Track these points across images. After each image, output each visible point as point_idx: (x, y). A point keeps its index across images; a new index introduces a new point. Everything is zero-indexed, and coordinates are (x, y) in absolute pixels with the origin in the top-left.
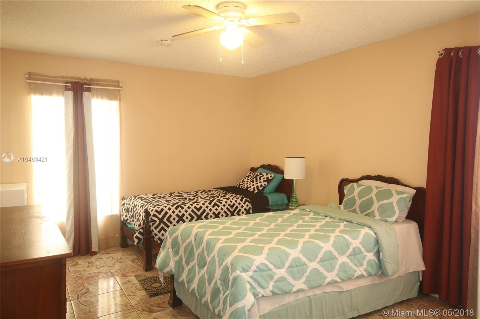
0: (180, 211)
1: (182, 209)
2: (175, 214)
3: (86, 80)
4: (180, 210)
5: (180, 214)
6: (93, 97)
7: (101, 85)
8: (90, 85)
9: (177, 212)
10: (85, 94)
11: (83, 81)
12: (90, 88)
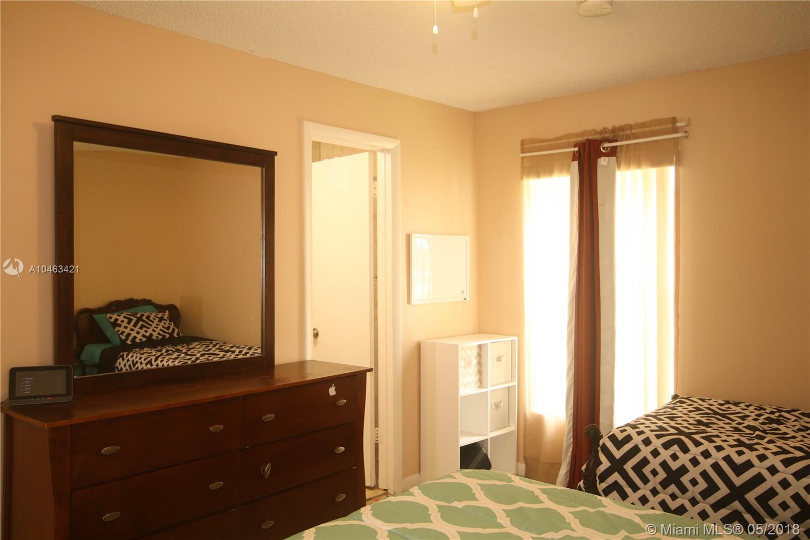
0: (674, 457)
1: (685, 453)
2: (660, 459)
3: (607, 131)
4: (677, 453)
5: (674, 466)
6: (619, 166)
7: (635, 136)
8: (616, 141)
9: (665, 455)
10: (603, 162)
11: (603, 136)
12: (616, 147)
